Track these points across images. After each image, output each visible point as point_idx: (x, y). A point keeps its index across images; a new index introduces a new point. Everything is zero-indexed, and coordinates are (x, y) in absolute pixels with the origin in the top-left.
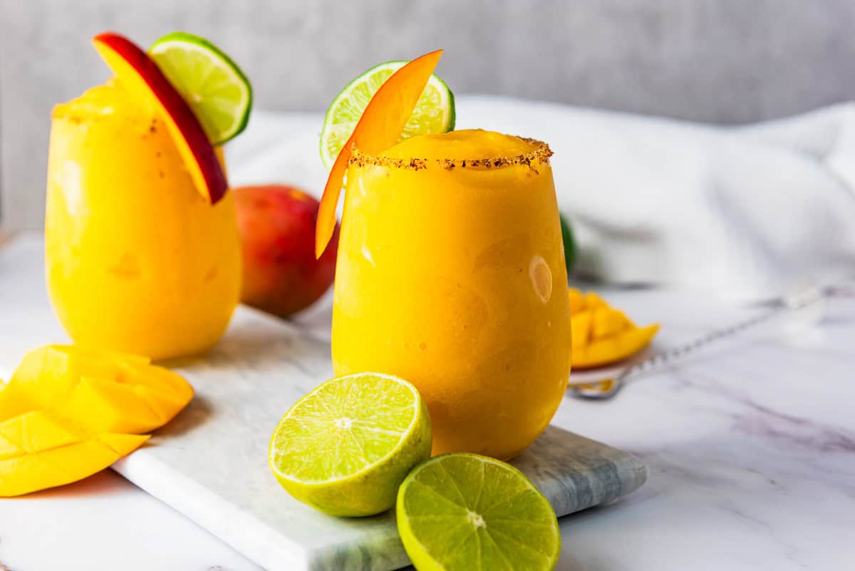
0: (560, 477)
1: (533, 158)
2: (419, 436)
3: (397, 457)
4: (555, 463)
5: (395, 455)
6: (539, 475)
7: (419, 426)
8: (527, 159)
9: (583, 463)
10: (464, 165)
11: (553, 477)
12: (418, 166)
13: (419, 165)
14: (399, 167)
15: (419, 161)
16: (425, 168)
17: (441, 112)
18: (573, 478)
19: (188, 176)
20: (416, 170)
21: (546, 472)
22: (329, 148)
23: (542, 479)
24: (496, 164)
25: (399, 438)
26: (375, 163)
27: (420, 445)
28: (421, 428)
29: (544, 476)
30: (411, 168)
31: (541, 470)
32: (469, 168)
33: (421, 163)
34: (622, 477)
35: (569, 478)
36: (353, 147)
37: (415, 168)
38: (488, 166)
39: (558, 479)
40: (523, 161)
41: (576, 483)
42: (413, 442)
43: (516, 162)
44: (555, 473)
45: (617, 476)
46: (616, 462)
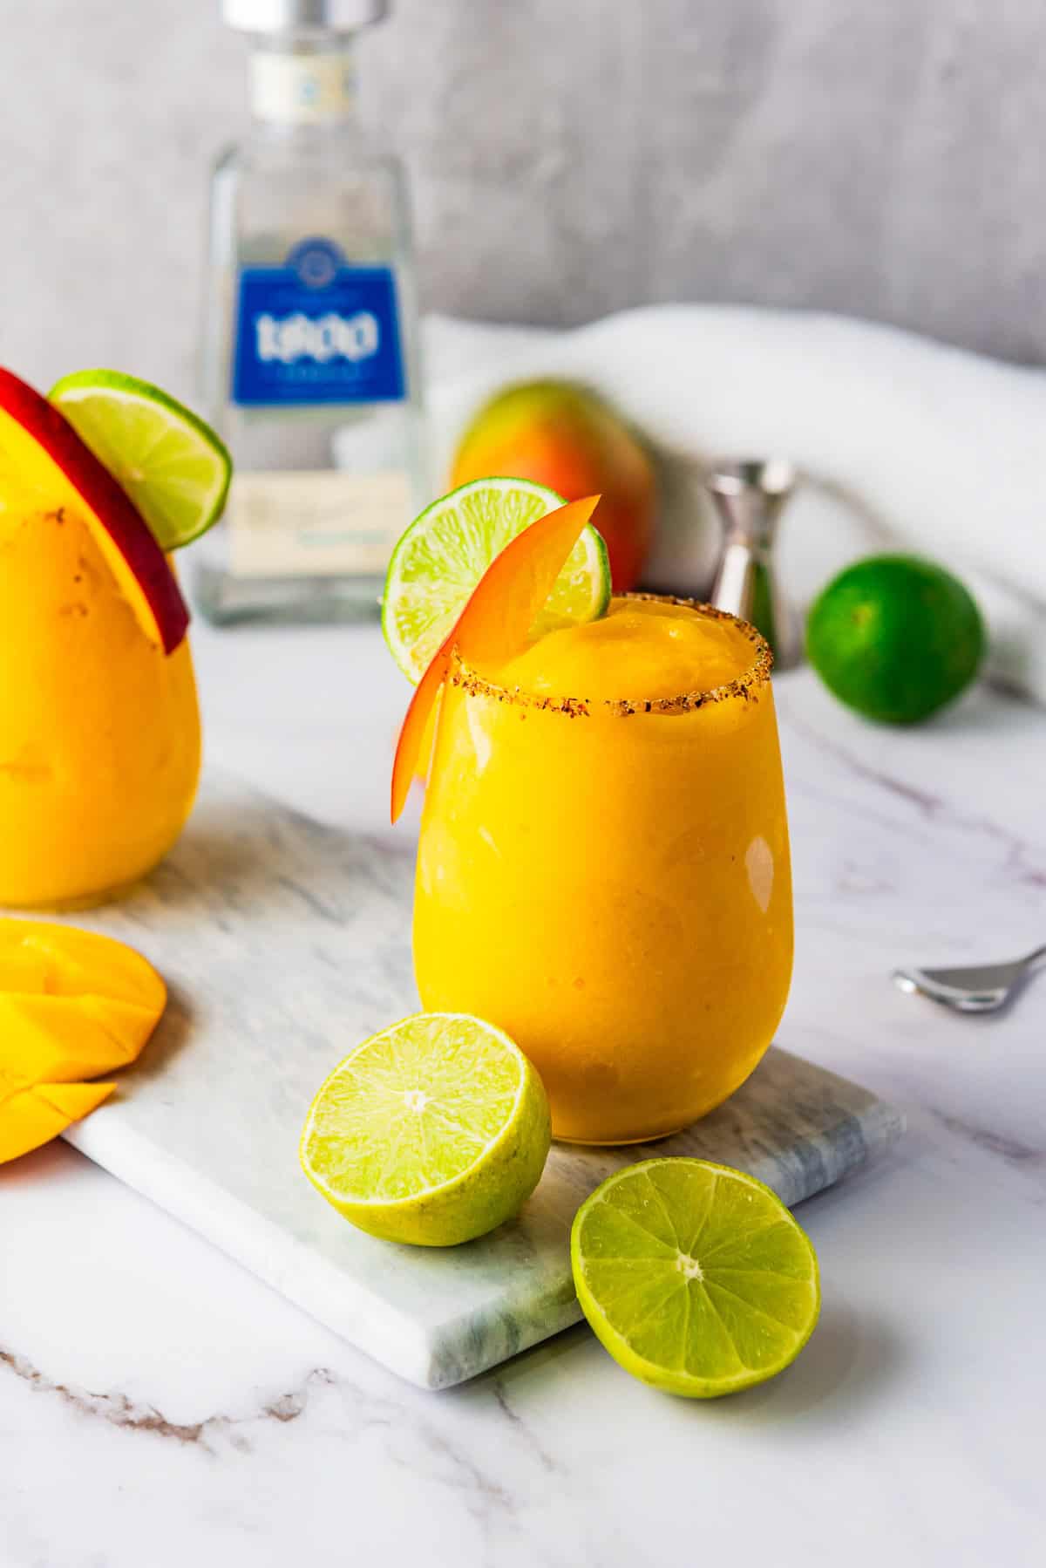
0: (780, 1153)
1: (750, 683)
4: (766, 1122)
6: (745, 1149)
8: (743, 688)
9: (809, 1120)
10: (648, 707)
11: (767, 1152)
12: (575, 712)
13: (576, 709)
14: (544, 707)
15: (578, 703)
16: (587, 714)
18: (798, 1153)
19: (127, 609)
20: (572, 716)
21: (756, 1142)
22: (400, 625)
23: (754, 1160)
24: (698, 704)
26: (501, 699)
29: (755, 1152)
30: (564, 713)
31: (747, 1136)
32: (660, 713)
33: (580, 706)
34: (867, 1139)
35: (792, 1154)
36: (454, 654)
37: (570, 713)
38: (688, 709)
39: (776, 1158)
40: (736, 692)
41: (804, 1161)
43: (727, 696)
44: (767, 1143)
45: (861, 1141)
46: (859, 1116)
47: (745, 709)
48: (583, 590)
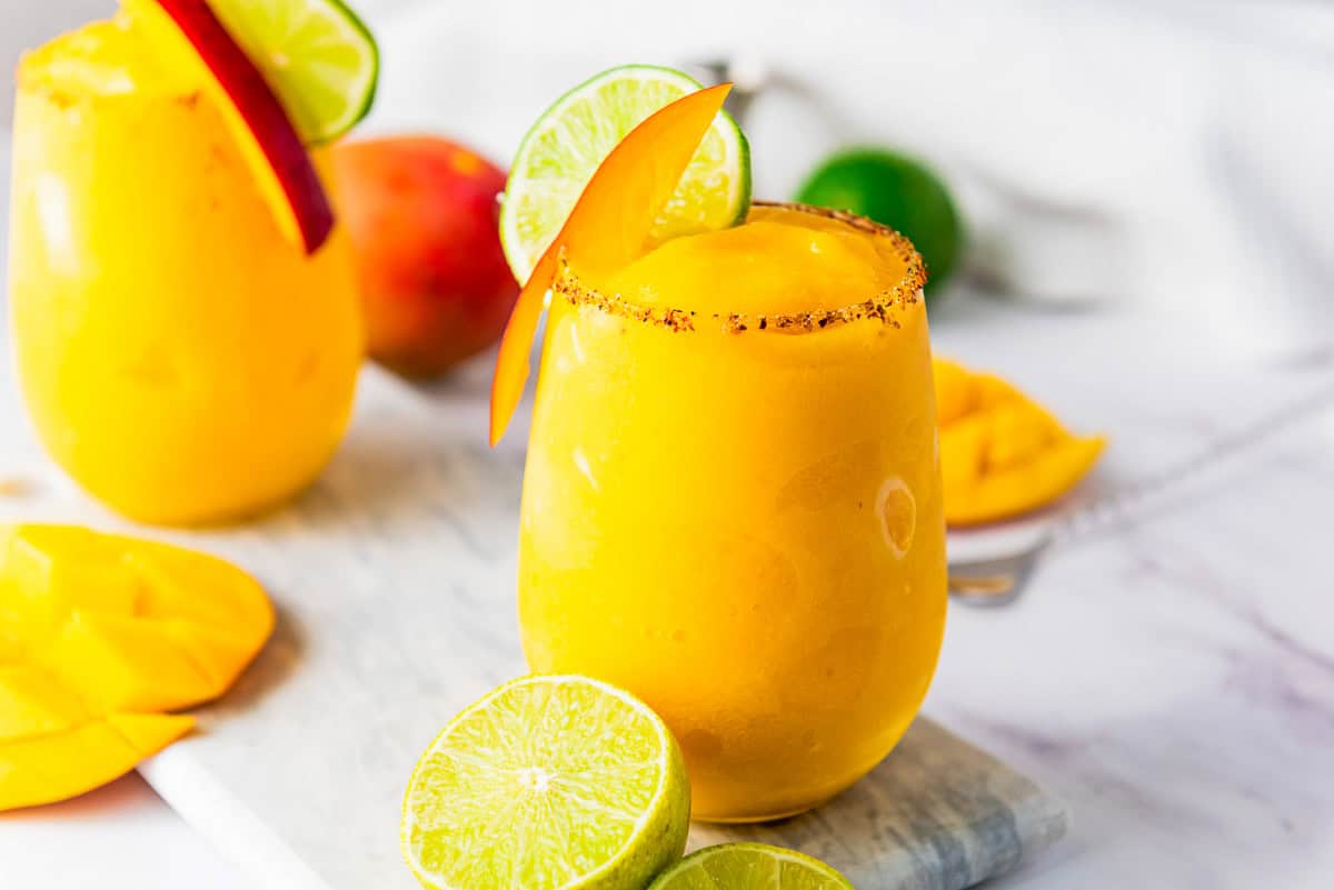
0: (914, 844)
1: (890, 304)
2: (667, 821)
3: (626, 865)
4: (906, 806)
5: (624, 861)
6: (877, 837)
7: (666, 803)
8: (880, 308)
9: (956, 808)
10: (763, 325)
11: (901, 842)
12: (679, 325)
13: (680, 324)
14: (645, 320)
15: (682, 315)
16: (692, 329)
17: (725, 181)
18: (937, 844)
20: (676, 330)
21: (891, 831)
22: (520, 226)
23: (884, 849)
24: (823, 323)
25: (630, 828)
26: (600, 307)
27: (668, 836)
28: (670, 807)
29: (887, 841)
30: (667, 326)
31: (883, 823)
32: (775, 331)
33: (684, 320)
34: (1023, 835)
35: (929, 846)
36: (561, 256)
37: (673, 327)
38: (809, 328)
39: (910, 849)
40: (872, 312)
41: (942, 855)
42: (657, 834)
43: (859, 316)
44: (904, 831)
45: (1014, 835)
46: (1015, 807)
47: (881, 334)
48: (719, 194)
